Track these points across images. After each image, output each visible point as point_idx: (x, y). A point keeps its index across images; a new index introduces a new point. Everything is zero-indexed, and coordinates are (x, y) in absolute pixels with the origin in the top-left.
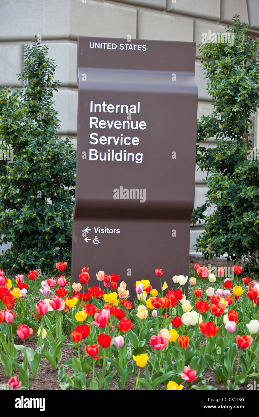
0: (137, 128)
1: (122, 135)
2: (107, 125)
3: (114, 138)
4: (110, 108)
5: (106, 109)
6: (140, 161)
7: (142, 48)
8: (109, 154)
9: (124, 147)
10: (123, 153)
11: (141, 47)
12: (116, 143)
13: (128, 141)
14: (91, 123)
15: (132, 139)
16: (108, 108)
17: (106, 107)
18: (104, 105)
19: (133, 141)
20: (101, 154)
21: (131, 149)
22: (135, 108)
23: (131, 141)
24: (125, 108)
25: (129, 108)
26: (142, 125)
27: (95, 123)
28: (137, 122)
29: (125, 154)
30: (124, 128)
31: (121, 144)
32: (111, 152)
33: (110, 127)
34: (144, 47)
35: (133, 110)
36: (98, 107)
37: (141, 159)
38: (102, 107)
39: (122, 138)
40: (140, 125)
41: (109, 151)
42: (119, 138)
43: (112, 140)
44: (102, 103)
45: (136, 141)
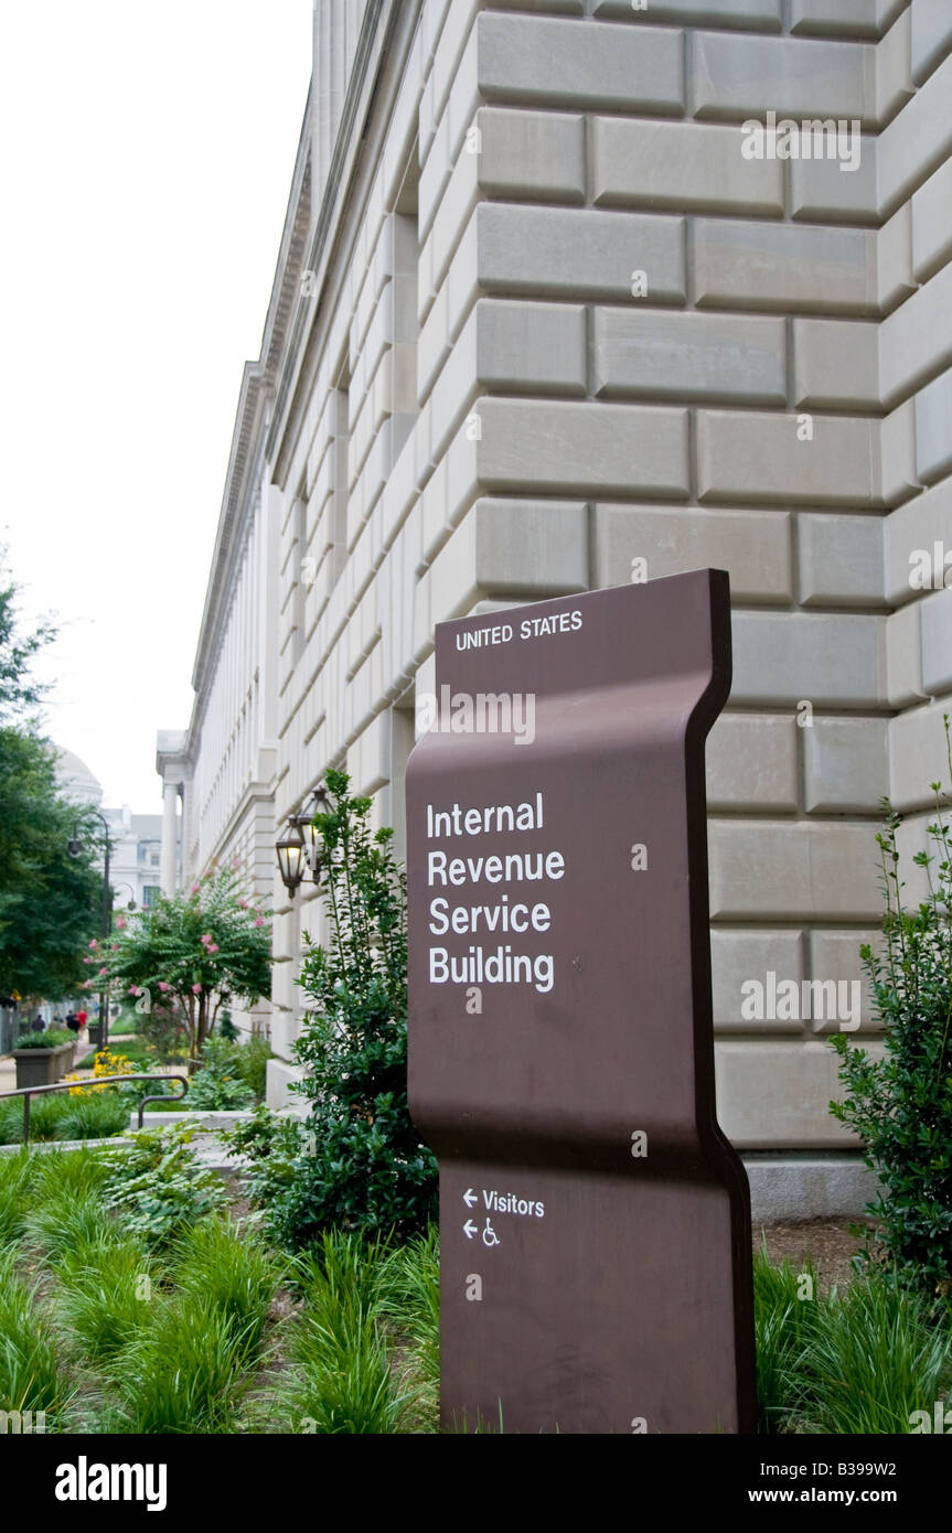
0: (539, 875)
1: (505, 898)
2: (468, 874)
3: (487, 909)
4: (474, 821)
5: (462, 826)
6: (546, 982)
7: (572, 622)
8: (472, 959)
9: (509, 937)
10: (505, 954)
11: (569, 618)
12: (492, 926)
13: (521, 918)
14: (432, 870)
15: (530, 910)
16: (468, 821)
17: (462, 819)
18: (457, 813)
19: (535, 917)
20: (454, 960)
21: (527, 944)
22: (530, 814)
23: (527, 917)
24: (505, 815)
25: (516, 815)
26: (553, 865)
27: (440, 870)
28: (540, 856)
29: (508, 959)
30: (508, 878)
31: (505, 928)
32: (475, 955)
33: (475, 878)
34: (577, 616)
35: (525, 822)
36: (443, 822)
37: (550, 976)
38: (452, 818)
39: (505, 908)
40: (549, 864)
41: (472, 950)
42: (497, 909)
43: (481, 917)
44: (450, 811)
45: (541, 915)
